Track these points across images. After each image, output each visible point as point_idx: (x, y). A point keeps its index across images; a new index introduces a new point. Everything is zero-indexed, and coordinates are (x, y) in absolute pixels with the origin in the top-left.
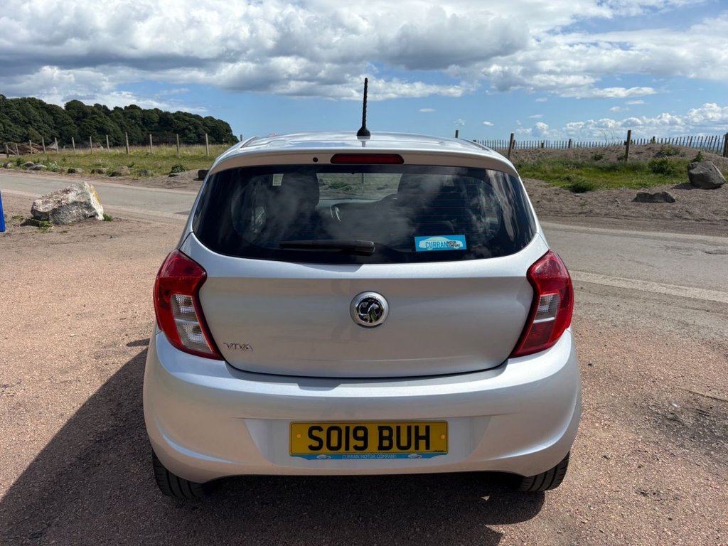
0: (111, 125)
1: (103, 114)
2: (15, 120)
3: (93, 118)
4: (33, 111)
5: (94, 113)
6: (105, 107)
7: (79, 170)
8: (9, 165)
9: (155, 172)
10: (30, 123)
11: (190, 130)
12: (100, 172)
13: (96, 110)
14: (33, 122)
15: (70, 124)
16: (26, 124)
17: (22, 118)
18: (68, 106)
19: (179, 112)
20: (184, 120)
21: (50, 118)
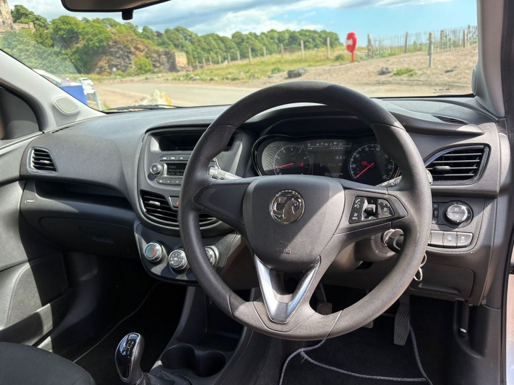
0: (258, 45)
1: (253, 39)
2: (203, 49)
3: (247, 42)
4: (213, 42)
5: (248, 38)
6: (255, 34)
7: (216, 78)
8: (182, 79)
9: (261, 75)
10: (212, 50)
11: (309, 42)
12: (227, 79)
13: (249, 36)
14: (213, 49)
15: (234, 48)
16: (209, 51)
17: (207, 47)
18: (234, 36)
19: (302, 30)
20: (305, 35)
21: (222, 45)
